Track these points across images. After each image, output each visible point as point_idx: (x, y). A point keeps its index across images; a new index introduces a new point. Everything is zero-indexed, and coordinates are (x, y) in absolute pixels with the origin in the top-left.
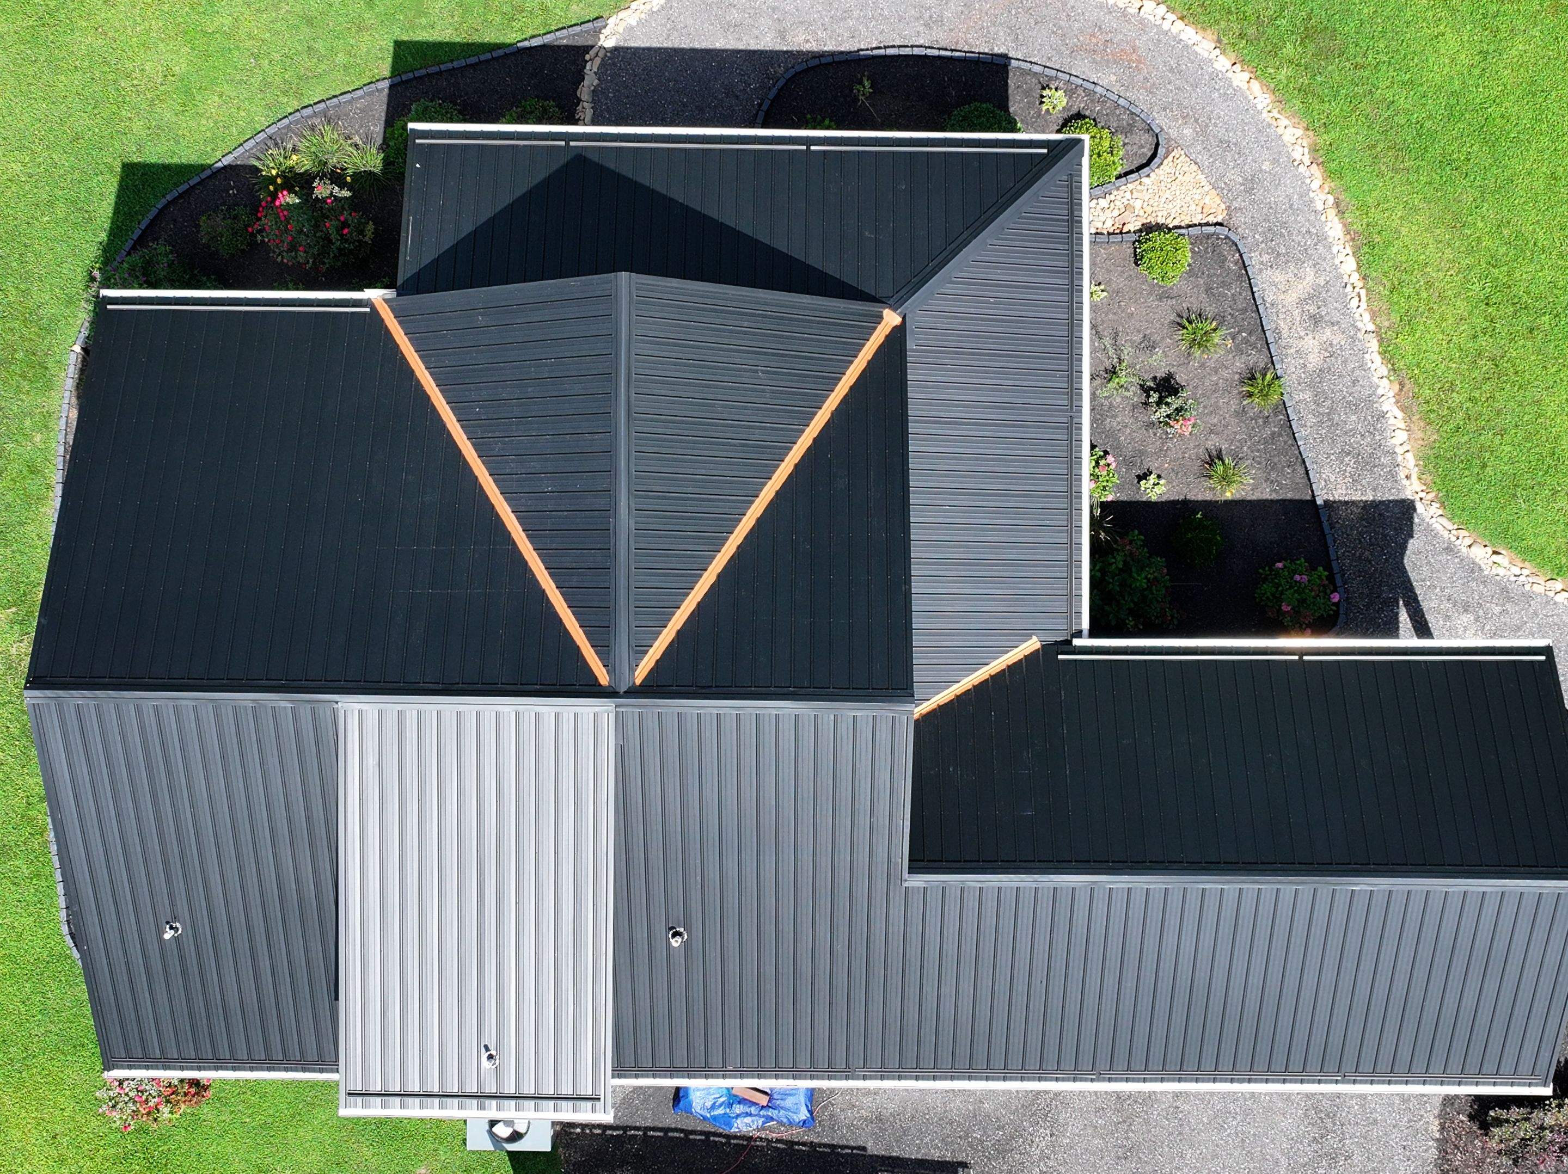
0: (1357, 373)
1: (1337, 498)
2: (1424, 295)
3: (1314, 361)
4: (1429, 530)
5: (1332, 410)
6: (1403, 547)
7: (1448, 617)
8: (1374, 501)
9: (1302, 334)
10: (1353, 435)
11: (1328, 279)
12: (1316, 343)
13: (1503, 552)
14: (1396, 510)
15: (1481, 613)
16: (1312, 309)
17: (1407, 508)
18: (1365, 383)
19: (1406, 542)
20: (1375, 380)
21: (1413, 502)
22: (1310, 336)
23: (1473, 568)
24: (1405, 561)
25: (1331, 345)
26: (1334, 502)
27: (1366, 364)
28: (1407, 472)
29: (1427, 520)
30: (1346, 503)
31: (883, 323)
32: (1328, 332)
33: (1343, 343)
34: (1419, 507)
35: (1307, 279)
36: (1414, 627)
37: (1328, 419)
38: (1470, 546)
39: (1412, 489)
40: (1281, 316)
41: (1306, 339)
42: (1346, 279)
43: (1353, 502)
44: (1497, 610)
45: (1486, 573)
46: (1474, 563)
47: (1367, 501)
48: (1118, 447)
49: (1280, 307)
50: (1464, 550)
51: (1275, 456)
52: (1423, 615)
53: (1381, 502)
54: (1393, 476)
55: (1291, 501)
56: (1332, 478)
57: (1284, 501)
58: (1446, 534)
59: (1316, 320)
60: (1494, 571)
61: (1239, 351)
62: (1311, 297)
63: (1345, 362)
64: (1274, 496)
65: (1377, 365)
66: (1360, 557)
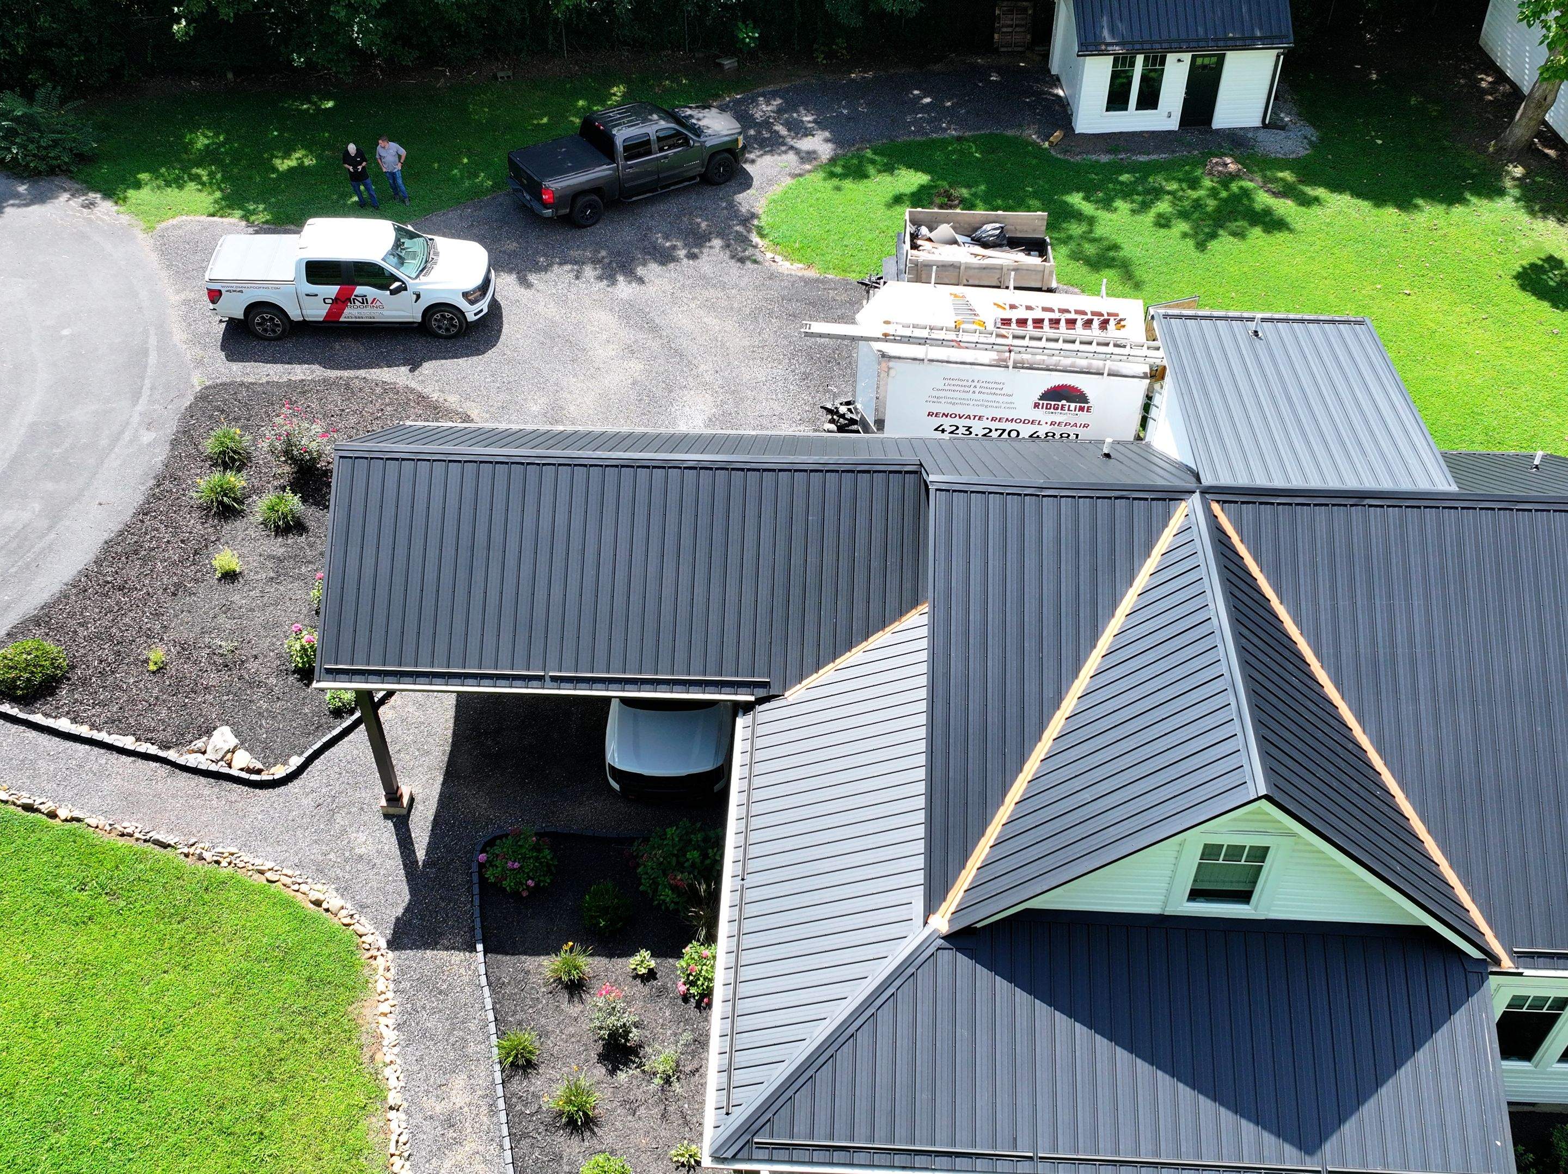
0: (416, 1068)
1: (462, 954)
2: (327, 1146)
3: (459, 1081)
4: (377, 923)
5: (450, 1033)
6: (407, 910)
7: (378, 852)
8: (425, 949)
9: (466, 1109)
10: (433, 1008)
11: (427, 1165)
12: (453, 1099)
13: (312, 906)
14: (406, 941)
15: (347, 854)
16: (451, 1134)
17: (395, 943)
18: (410, 1058)
19: (403, 914)
20: (398, 1061)
21: (388, 948)
22: (458, 1106)
23: (343, 891)
24: (407, 898)
25: (437, 1096)
26: (464, 950)
27: (405, 1077)
28: (388, 975)
29: (377, 933)
30: (453, 948)
31: (948, 916)
32: (438, 1109)
33: (425, 1098)
34: (383, 943)
35: (449, 1166)
36: (413, 845)
37: (455, 1022)
38: (342, 908)
39: (387, 960)
40: (485, 1127)
41: (462, 1104)
42: (408, 1164)
43: (447, 949)
44: (332, 856)
45: (333, 886)
46: (342, 895)
47: (433, 949)
48: (672, 1004)
49: (485, 1138)
50: (349, 906)
51: (515, 994)
52: (401, 853)
53: (418, 948)
54: (402, 972)
55: (507, 954)
56: (462, 971)
57: (513, 954)
58: (363, 920)
59: (449, 1122)
60: (325, 887)
61: (536, 1096)
62: (449, 1146)
63: (427, 1079)
64: (523, 958)
65: (392, 1077)
66: (450, 901)
